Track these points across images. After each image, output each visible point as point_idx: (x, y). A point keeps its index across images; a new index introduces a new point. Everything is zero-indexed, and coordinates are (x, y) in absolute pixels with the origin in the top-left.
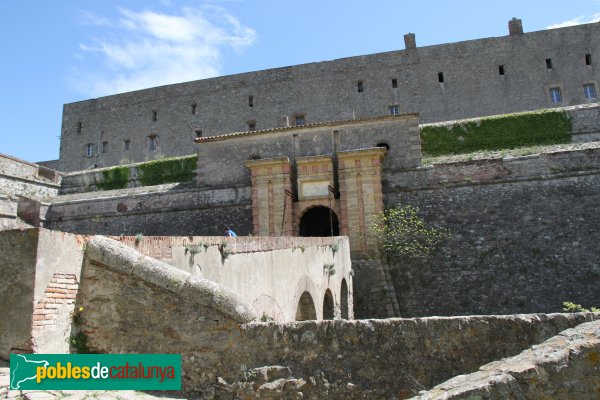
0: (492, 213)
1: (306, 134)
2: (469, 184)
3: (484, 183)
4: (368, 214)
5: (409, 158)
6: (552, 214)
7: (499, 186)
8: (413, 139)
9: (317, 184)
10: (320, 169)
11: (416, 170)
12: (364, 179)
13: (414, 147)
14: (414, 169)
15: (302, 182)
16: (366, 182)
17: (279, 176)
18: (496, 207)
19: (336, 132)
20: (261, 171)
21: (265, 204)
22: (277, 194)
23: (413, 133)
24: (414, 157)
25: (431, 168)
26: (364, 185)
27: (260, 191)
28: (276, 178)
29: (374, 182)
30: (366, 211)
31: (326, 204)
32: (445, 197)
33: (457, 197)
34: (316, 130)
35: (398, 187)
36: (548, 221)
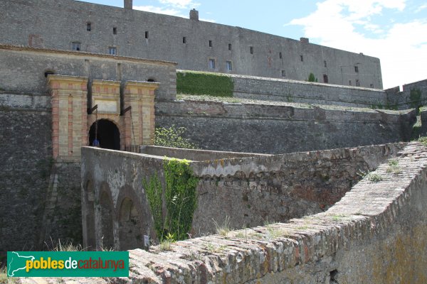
0: (217, 136)
1: (95, 61)
2: (205, 116)
3: (213, 117)
4: (145, 129)
5: (168, 93)
6: (247, 140)
7: (221, 119)
8: (172, 80)
9: (106, 102)
10: (110, 91)
11: (174, 102)
12: (144, 104)
13: (172, 86)
14: (172, 101)
15: (95, 99)
16: (145, 106)
17: (79, 91)
18: (219, 133)
19: (119, 64)
20: (63, 85)
21: (65, 113)
22: (76, 106)
23: (172, 76)
24: (171, 93)
25: (182, 102)
26: (143, 108)
27: (61, 102)
28: (76, 93)
29: (151, 107)
30: (144, 127)
31: (112, 118)
32: (190, 123)
33: (198, 123)
34: (104, 59)
35: (161, 112)
36: (245, 144)
